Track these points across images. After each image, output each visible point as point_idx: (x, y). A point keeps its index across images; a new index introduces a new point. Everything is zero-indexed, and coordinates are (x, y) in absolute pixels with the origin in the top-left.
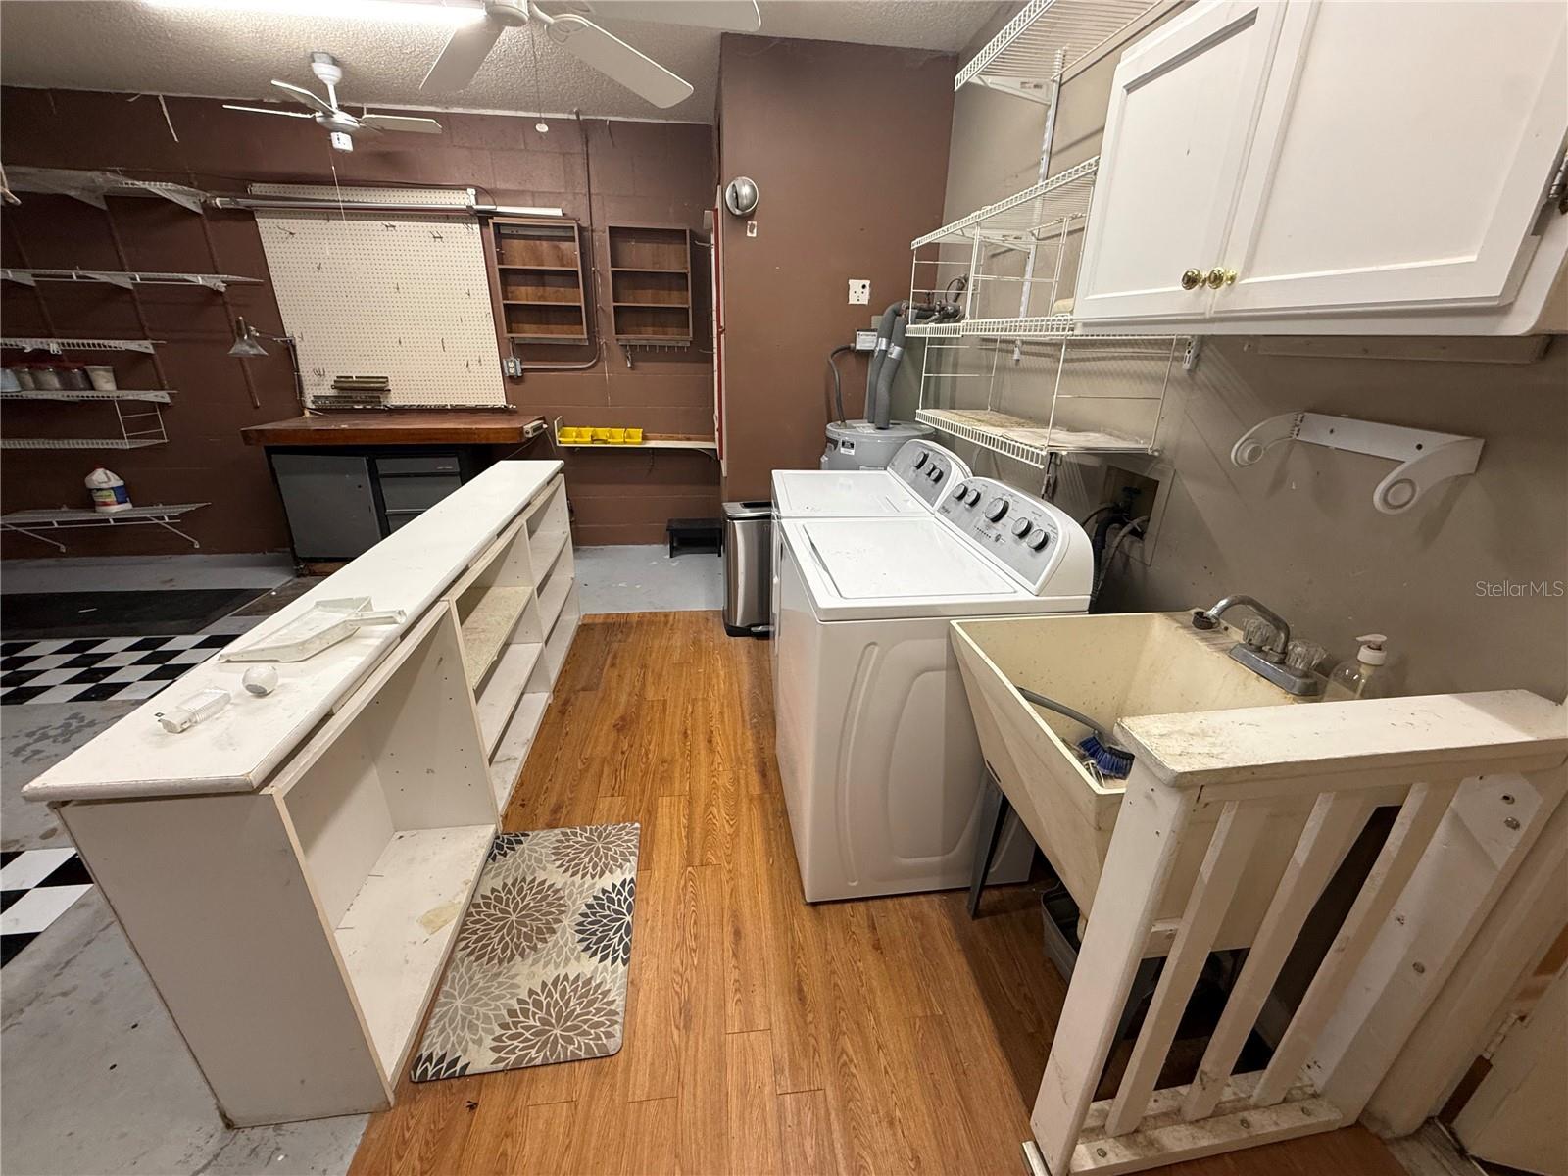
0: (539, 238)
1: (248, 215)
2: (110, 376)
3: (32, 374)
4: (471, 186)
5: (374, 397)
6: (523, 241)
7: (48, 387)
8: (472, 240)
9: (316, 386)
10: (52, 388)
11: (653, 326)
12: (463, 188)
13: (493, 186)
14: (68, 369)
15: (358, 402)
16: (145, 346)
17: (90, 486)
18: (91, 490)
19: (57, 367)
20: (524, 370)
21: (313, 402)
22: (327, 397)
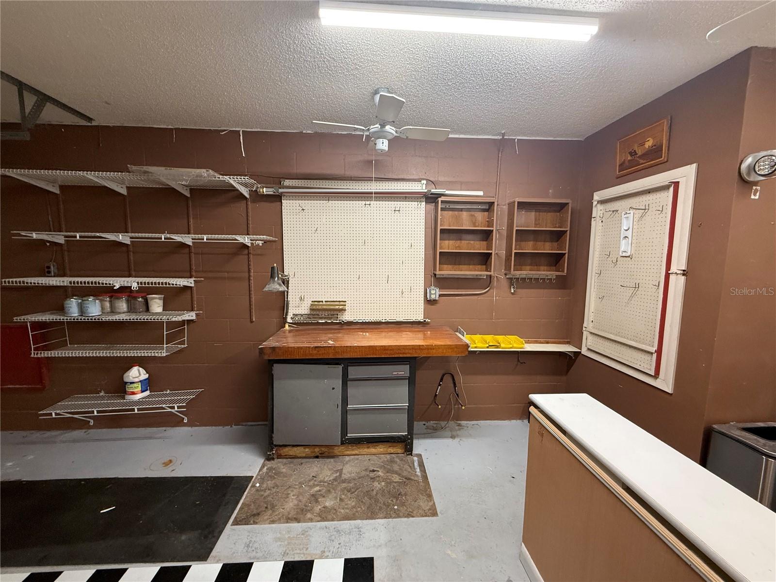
0: (461, 210)
1: (277, 198)
2: (161, 302)
3: (110, 302)
4: (424, 179)
5: (333, 315)
6: (451, 212)
7: (119, 311)
8: (419, 212)
9: (298, 308)
10: (122, 312)
11: (531, 265)
12: (419, 180)
13: (436, 179)
14: (135, 298)
15: (321, 318)
16: (189, 282)
17: (126, 380)
18: (126, 383)
19: (129, 296)
20: (440, 295)
21: (292, 318)
22: (302, 315)
